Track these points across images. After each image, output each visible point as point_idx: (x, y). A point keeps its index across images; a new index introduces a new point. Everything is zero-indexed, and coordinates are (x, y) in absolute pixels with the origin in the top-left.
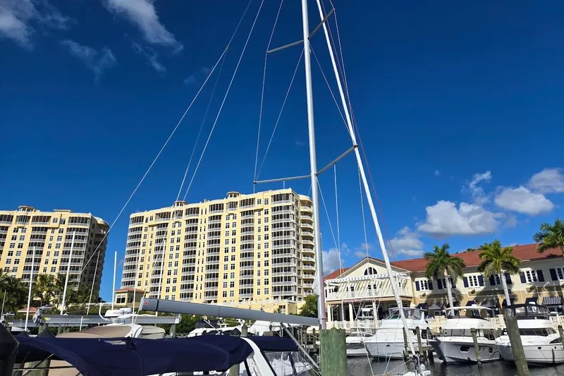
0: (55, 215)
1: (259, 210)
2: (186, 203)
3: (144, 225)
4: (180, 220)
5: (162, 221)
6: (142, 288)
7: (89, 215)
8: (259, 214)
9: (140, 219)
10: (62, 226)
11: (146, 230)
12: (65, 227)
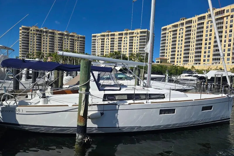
0: (135, 31)
1: (227, 16)
2: (186, 19)
3: (167, 31)
4: (183, 27)
5: (175, 29)
6: (167, 58)
7: (146, 30)
8: (227, 19)
9: (165, 29)
10: (138, 35)
11: (168, 34)
12: (139, 35)
